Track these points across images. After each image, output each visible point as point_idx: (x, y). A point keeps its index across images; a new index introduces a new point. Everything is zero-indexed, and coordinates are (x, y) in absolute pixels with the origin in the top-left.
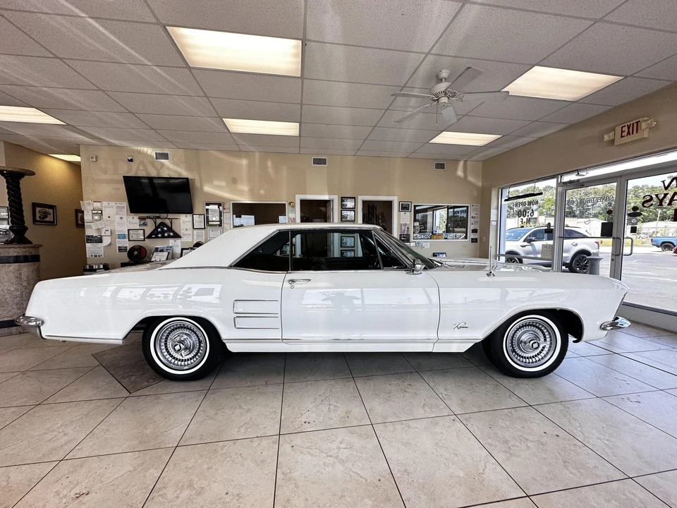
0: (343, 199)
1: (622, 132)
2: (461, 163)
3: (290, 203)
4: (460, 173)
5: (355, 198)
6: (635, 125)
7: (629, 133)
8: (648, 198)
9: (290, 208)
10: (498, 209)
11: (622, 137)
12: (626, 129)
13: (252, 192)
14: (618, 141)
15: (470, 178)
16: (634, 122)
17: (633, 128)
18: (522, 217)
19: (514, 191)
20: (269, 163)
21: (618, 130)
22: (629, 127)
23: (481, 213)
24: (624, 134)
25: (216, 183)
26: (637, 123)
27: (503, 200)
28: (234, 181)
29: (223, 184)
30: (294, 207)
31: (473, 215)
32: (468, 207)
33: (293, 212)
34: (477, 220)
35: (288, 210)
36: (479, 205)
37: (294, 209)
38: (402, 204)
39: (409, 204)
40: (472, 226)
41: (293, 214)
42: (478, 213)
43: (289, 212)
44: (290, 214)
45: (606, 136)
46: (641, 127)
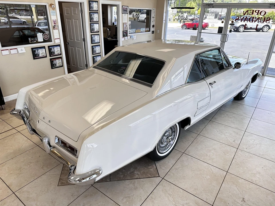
0: (90, 2)
3: (51, 5)
5: (97, 2)
8: (238, 18)
9: (51, 9)
10: (166, 13)
30: (54, 9)
31: (153, 16)
32: (151, 10)
33: (55, 14)
34: (155, 19)
35: (51, 11)
36: (155, 9)
37: (55, 11)
38: (124, 8)
39: (127, 8)
40: (153, 23)
41: (55, 16)
42: (155, 15)
43: (51, 14)
44: (52, 16)
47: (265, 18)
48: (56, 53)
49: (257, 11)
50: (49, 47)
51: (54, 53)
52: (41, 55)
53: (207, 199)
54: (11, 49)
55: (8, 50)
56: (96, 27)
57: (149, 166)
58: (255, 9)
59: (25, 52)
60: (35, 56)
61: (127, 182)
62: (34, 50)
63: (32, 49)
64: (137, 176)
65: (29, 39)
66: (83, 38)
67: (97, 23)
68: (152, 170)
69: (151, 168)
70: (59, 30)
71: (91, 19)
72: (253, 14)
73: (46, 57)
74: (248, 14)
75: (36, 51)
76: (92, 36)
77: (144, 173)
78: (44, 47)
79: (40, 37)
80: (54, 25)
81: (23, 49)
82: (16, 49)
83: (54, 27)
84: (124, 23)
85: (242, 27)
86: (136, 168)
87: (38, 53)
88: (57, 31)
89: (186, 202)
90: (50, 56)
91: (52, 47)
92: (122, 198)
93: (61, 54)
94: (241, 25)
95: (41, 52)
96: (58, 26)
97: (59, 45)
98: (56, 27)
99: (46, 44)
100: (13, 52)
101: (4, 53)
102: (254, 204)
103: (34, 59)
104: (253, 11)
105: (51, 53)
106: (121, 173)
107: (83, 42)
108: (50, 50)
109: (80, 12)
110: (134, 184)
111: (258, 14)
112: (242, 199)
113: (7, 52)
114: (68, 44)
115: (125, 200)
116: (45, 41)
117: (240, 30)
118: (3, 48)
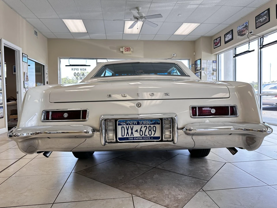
1: (125, 50)
7: (127, 50)
10: (60, 70)
12: (126, 49)
14: (124, 52)
16: (128, 47)
21: (124, 48)
24: (126, 50)
31: (46, 72)
32: (44, 66)
34: (48, 75)
36: (48, 66)
38: (24, 56)
40: (47, 79)
42: (48, 71)
45: (121, 49)
46: (131, 50)
84: (24, 73)
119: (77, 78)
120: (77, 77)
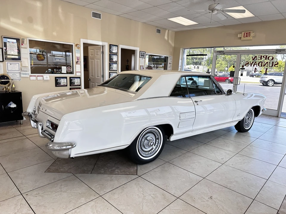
0: (110, 46)
1: (244, 35)
2: (167, 31)
3: (77, 45)
4: (166, 38)
5: (117, 46)
6: (249, 33)
7: (246, 36)
8: (247, 63)
9: (76, 48)
10: (182, 60)
11: (244, 37)
12: (245, 34)
13: (46, 32)
14: (243, 38)
15: (170, 41)
16: (249, 32)
17: (248, 35)
18: (195, 65)
19: (192, 51)
20: (60, 10)
21: (243, 33)
22: (247, 34)
23: (173, 61)
24: (245, 36)
25: (12, 19)
26: (250, 33)
27: (185, 55)
28: (30, 20)
29: (20, 22)
30: (79, 48)
31: (170, 62)
32: (168, 57)
33: (79, 52)
34: (171, 65)
35: (76, 50)
36: (172, 56)
37: (79, 50)
38: (141, 53)
39: (144, 53)
40: (169, 68)
41: (79, 54)
42: (172, 61)
43: (76, 52)
44: (76, 54)
45: (239, 35)
46: (251, 35)
47: (273, 62)
48: (76, 84)
49: (265, 57)
50: (70, 78)
51: (74, 83)
52: (62, 84)
53: (175, 193)
54: (38, 76)
55: (35, 76)
56: (114, 66)
57: (131, 167)
58: (263, 55)
59: (49, 79)
60: (57, 84)
61: (106, 175)
62: (57, 78)
63: (56, 78)
64: (116, 173)
65: (55, 70)
66: (102, 74)
67: (116, 63)
68: (132, 170)
69: (132, 169)
70: (81, 65)
71: (111, 59)
72: (261, 59)
73: (67, 86)
74: (256, 60)
75: (59, 80)
76: (111, 73)
77: (124, 171)
78: (66, 78)
79: (64, 69)
80: (77, 60)
81: (48, 77)
82: (42, 76)
83: (77, 63)
84: (141, 66)
85: (271, 82)
86: (118, 168)
87: (60, 82)
88: (79, 66)
89: (153, 193)
90: (70, 86)
91: (73, 78)
92: (96, 185)
93: (80, 85)
94: (270, 80)
95: (63, 82)
96: (81, 62)
97: (80, 78)
98: (79, 62)
99: (69, 76)
100: (39, 78)
101: (32, 78)
102: (220, 201)
103: (56, 86)
104: (261, 56)
105: (71, 83)
106: (103, 170)
107: (102, 78)
108: (71, 80)
109: (102, 53)
110: (111, 177)
111: (266, 59)
112: (209, 197)
113: (34, 78)
114: (90, 80)
115: (98, 186)
116: (67, 73)
117: (269, 85)
118: (32, 74)
119: (195, 68)
120: (195, 66)
